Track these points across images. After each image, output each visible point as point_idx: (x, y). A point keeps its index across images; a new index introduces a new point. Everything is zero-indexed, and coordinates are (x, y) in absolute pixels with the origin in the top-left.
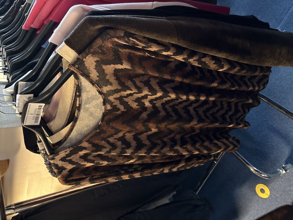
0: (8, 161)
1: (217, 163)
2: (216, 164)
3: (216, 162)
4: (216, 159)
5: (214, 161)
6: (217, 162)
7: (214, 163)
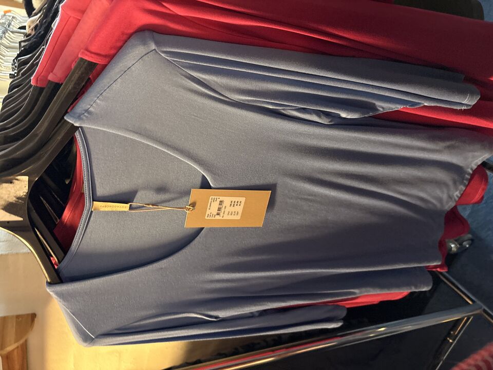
0: (33, 316)
1: (455, 342)
2: (453, 344)
3: (451, 341)
4: (452, 332)
5: (448, 339)
6: (454, 340)
7: (449, 341)
